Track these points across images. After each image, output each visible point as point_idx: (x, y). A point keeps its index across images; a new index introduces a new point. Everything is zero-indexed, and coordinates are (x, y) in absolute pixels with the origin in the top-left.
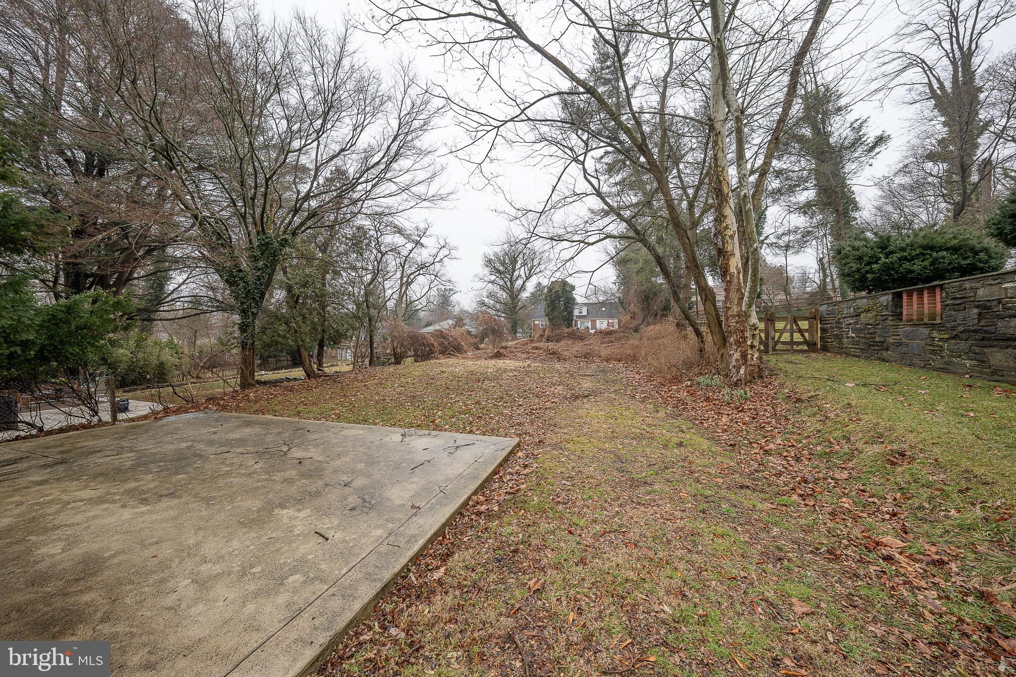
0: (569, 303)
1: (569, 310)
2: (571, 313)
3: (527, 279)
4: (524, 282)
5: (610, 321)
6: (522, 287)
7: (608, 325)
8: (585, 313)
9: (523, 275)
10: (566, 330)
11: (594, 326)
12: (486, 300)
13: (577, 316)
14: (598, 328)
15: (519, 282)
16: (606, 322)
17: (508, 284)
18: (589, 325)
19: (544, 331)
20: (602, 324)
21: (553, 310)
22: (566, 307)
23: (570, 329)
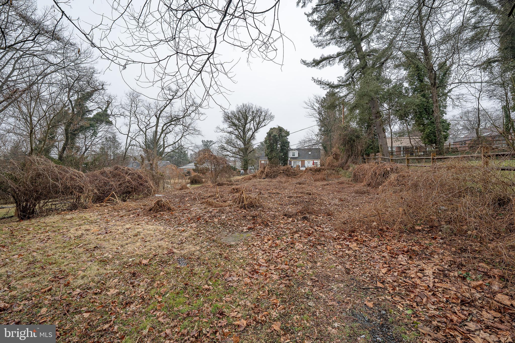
0: (284, 146)
1: (285, 151)
2: (286, 154)
3: (256, 130)
4: (253, 133)
5: (315, 161)
6: (252, 136)
7: (313, 164)
8: (296, 155)
9: (253, 128)
10: (282, 168)
11: (303, 165)
12: (225, 145)
13: (292, 158)
14: (306, 166)
15: (250, 133)
16: (311, 162)
17: (242, 134)
18: (300, 164)
19: (264, 168)
20: (309, 164)
21: (272, 151)
22: (282, 149)
23: (285, 167)
